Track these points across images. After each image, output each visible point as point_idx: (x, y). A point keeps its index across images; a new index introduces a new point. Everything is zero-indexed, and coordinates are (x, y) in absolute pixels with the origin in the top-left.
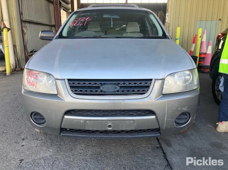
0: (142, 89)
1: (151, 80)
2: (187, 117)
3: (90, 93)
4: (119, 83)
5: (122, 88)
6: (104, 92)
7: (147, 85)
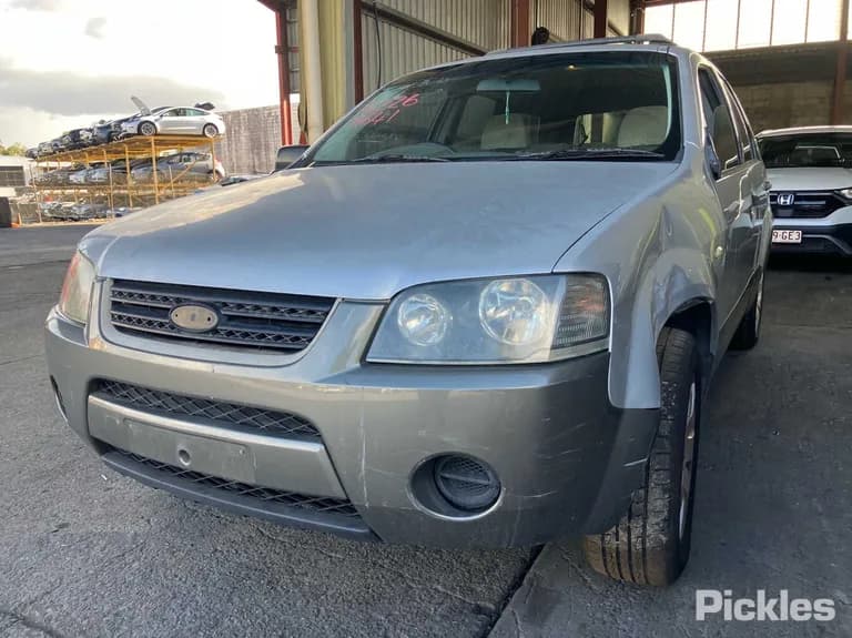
0: (293, 331)
1: (330, 301)
2: (486, 482)
3: (146, 330)
4: (225, 305)
5: (233, 323)
6: (180, 329)
7: (311, 318)
